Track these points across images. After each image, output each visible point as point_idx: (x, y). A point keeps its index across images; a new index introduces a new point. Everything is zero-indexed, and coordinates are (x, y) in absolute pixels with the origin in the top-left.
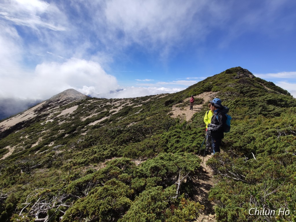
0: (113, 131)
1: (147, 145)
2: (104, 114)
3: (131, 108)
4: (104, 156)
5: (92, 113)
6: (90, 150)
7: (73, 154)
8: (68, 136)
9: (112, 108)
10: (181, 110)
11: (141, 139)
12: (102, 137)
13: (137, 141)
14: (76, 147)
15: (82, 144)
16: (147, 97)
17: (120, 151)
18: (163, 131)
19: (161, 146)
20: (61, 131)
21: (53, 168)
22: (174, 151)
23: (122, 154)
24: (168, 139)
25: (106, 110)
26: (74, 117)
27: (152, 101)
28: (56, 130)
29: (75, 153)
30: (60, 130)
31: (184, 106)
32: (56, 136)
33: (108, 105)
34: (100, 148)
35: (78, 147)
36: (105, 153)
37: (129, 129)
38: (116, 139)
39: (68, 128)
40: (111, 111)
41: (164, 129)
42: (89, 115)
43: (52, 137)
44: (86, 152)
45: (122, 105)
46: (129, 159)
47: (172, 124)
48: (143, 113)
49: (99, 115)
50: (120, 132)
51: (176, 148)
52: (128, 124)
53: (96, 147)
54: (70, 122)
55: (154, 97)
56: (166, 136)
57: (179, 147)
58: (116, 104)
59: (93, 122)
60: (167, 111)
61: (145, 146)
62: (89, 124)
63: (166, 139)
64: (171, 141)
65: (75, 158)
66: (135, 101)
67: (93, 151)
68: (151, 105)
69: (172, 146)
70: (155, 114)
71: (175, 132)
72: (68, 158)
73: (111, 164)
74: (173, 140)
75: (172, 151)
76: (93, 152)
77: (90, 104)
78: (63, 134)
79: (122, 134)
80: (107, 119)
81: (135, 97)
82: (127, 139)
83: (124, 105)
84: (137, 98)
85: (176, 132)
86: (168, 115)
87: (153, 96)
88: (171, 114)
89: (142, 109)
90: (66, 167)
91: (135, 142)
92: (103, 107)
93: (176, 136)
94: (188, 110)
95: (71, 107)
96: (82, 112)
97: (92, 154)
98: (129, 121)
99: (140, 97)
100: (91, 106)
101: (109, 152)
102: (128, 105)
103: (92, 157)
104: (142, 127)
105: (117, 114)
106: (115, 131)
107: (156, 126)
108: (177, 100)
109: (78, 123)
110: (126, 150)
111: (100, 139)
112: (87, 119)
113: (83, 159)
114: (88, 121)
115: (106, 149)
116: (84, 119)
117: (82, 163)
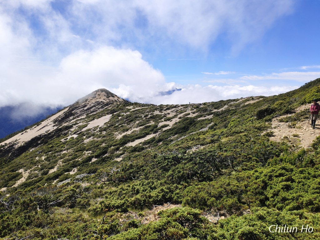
0: (165, 159)
1: (225, 189)
2: (150, 129)
3: (194, 121)
4: (151, 200)
5: (131, 128)
6: (129, 186)
7: (104, 191)
8: (97, 161)
9: (163, 120)
10: (290, 127)
11: (213, 176)
12: (148, 168)
13: (205, 178)
14: (108, 180)
15: (117, 176)
16: (222, 103)
17: (178, 194)
18: (255, 165)
19: (253, 192)
20: (87, 153)
21: (78, 209)
22: (279, 205)
23: (181, 199)
24: (267, 181)
25: (152, 123)
26: (105, 132)
27: (232, 110)
28: (81, 150)
29: (107, 188)
30: (85, 151)
31: (295, 120)
32: (80, 160)
33: (157, 115)
34: (145, 185)
35: (111, 180)
36: (154, 193)
37: (193, 157)
38: (170, 172)
39: (97, 149)
40: (161, 124)
41: (257, 162)
42: (127, 130)
43: (75, 161)
44: (123, 190)
45: (179, 116)
46: (197, 211)
47: (274, 154)
48: (215, 130)
49: (142, 130)
50: (177, 160)
51: (284, 199)
52: (189, 148)
53: (139, 182)
54: (100, 139)
55: (234, 102)
56: (263, 174)
57: (291, 199)
58: (169, 114)
59: (133, 141)
60: (260, 129)
61: (223, 189)
62: (126, 143)
63: (263, 182)
64: (273, 186)
65: (107, 197)
66: (202, 109)
67: (133, 189)
68: (229, 116)
69: (276, 194)
70: (237, 133)
71: (281, 168)
72: (96, 196)
73: (168, 217)
74: (278, 184)
75: (276, 204)
76: (134, 191)
77: (128, 113)
78: (89, 157)
79: (180, 165)
80: (154, 138)
81: (201, 103)
82: (188, 174)
83: (181, 115)
84: (205, 104)
85: (283, 168)
86: (264, 136)
87: (234, 100)
88: (271, 135)
89: (212, 124)
90: (94, 210)
91: (202, 181)
92: (148, 117)
93: (284, 178)
94: (305, 128)
95: (102, 116)
96: (117, 125)
97: (133, 194)
98: (191, 142)
99: (209, 103)
100: (130, 116)
101: (159, 193)
102: (188, 116)
103: (133, 199)
104: (214, 155)
105: (170, 129)
106: (169, 159)
107: (240, 154)
108: (281, 109)
109: (111, 143)
110: (187, 192)
111: (145, 169)
112: (124, 137)
113: (119, 201)
114: (127, 140)
115: (155, 188)
116: (119, 136)
117: (118, 207)
